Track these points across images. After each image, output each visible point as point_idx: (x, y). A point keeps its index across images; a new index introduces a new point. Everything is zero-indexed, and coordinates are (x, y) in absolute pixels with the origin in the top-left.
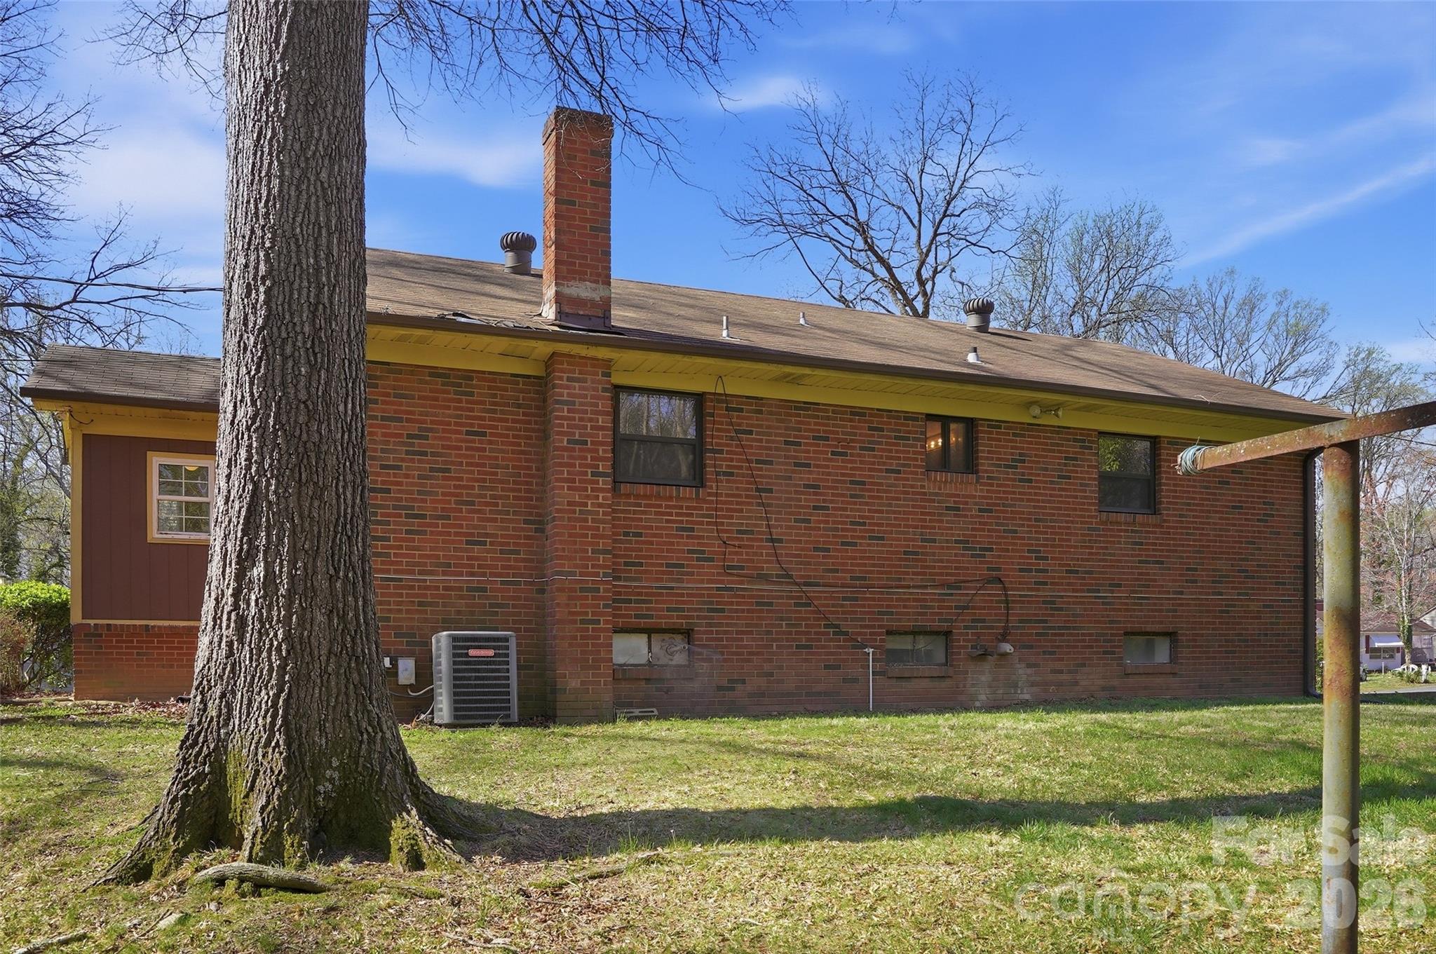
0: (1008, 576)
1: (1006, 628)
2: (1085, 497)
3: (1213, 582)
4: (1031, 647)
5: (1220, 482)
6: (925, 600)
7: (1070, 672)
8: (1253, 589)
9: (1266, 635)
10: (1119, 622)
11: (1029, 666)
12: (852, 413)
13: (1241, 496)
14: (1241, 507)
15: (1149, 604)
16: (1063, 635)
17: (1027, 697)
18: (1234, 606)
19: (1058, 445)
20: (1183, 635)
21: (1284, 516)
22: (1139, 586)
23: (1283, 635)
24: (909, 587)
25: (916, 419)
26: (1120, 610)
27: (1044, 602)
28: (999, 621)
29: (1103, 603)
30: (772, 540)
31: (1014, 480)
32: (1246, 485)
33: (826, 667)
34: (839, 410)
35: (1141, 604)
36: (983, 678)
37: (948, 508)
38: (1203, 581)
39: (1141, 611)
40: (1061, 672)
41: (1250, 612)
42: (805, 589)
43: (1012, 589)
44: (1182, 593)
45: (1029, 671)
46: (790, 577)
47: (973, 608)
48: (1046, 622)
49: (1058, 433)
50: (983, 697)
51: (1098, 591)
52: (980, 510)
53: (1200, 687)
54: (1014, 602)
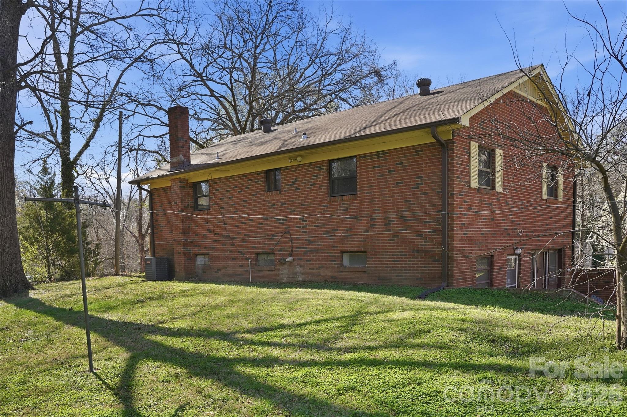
0: (292, 230)
1: (292, 251)
2: (322, 192)
3: (385, 225)
4: (302, 259)
5: (389, 172)
6: (265, 241)
7: (317, 269)
8: (409, 226)
9: (418, 252)
10: (337, 247)
11: (301, 266)
12: (243, 176)
13: (401, 176)
14: (402, 183)
15: (351, 238)
16: (313, 253)
17: (301, 279)
18: (397, 236)
19: (310, 171)
20: (369, 252)
21: (431, 183)
22: (346, 230)
23: (430, 251)
24: (260, 237)
25: (261, 173)
26: (337, 242)
27: (306, 240)
28: (289, 248)
29: (330, 239)
30: (225, 224)
31: (293, 190)
32: (404, 170)
33: (240, 266)
34: (239, 176)
35: (348, 238)
36: (285, 271)
37: (271, 206)
38: (379, 225)
39: (348, 241)
40: (313, 269)
41: (408, 239)
42: (233, 239)
43: (294, 235)
44: (368, 232)
45: (301, 269)
46: (229, 236)
47: (281, 243)
48: (307, 248)
49: (310, 165)
50: (285, 279)
51: (328, 233)
52: (282, 204)
53: (379, 279)
54: (295, 240)
